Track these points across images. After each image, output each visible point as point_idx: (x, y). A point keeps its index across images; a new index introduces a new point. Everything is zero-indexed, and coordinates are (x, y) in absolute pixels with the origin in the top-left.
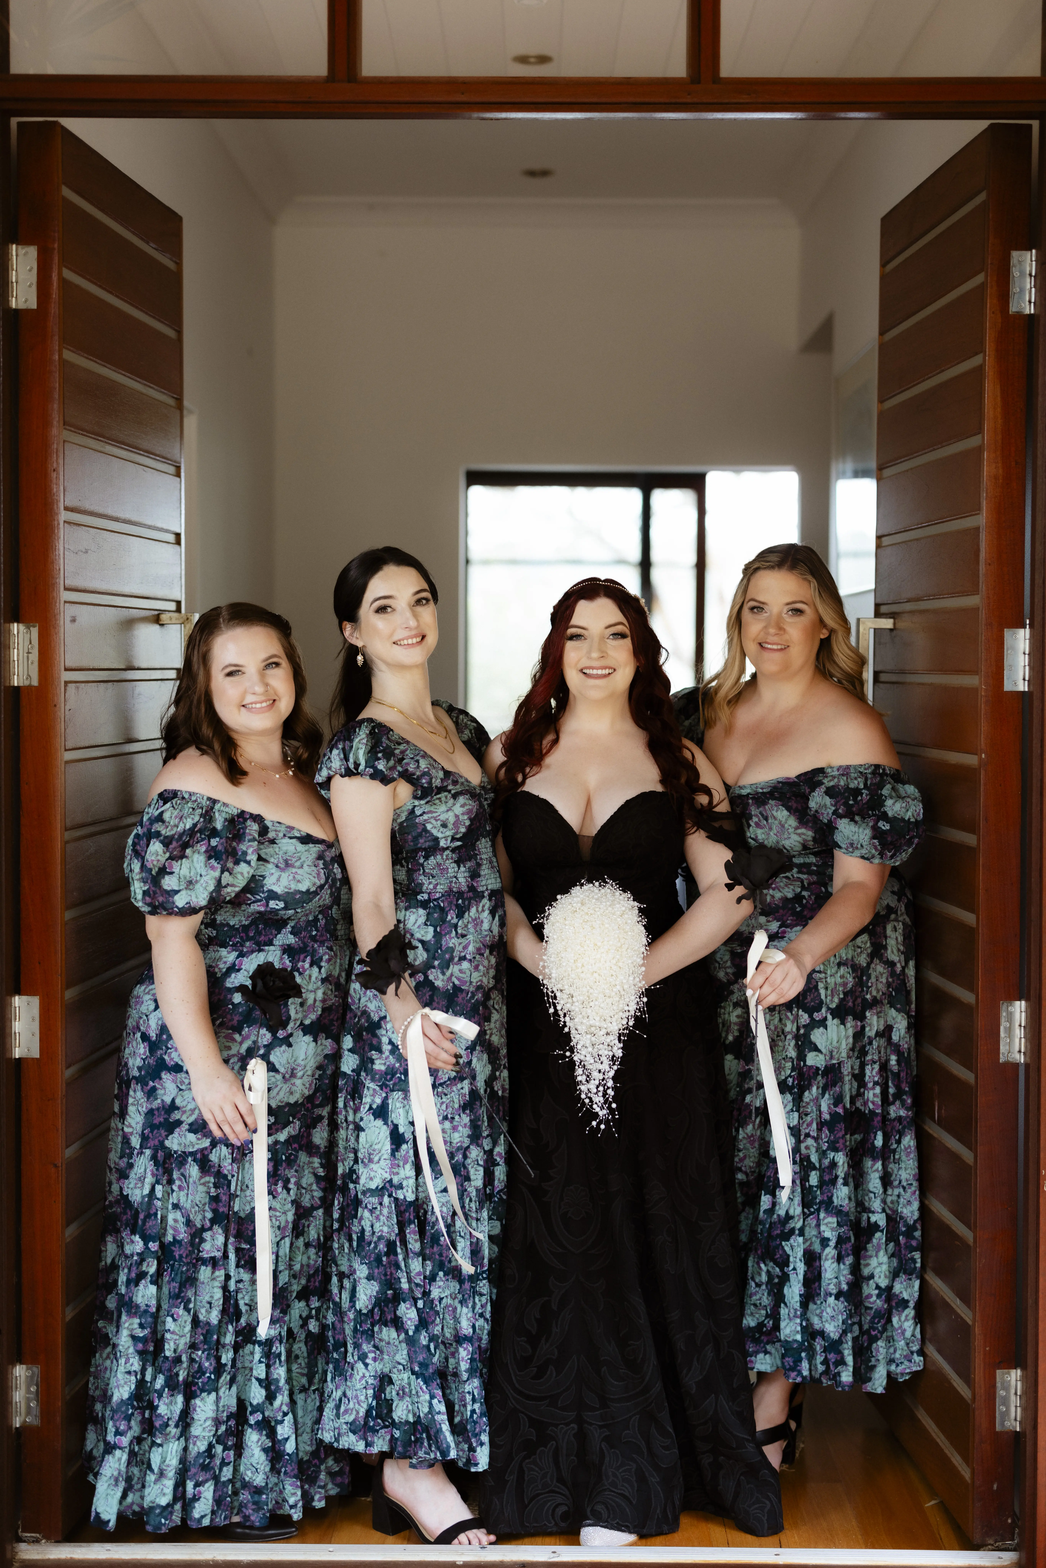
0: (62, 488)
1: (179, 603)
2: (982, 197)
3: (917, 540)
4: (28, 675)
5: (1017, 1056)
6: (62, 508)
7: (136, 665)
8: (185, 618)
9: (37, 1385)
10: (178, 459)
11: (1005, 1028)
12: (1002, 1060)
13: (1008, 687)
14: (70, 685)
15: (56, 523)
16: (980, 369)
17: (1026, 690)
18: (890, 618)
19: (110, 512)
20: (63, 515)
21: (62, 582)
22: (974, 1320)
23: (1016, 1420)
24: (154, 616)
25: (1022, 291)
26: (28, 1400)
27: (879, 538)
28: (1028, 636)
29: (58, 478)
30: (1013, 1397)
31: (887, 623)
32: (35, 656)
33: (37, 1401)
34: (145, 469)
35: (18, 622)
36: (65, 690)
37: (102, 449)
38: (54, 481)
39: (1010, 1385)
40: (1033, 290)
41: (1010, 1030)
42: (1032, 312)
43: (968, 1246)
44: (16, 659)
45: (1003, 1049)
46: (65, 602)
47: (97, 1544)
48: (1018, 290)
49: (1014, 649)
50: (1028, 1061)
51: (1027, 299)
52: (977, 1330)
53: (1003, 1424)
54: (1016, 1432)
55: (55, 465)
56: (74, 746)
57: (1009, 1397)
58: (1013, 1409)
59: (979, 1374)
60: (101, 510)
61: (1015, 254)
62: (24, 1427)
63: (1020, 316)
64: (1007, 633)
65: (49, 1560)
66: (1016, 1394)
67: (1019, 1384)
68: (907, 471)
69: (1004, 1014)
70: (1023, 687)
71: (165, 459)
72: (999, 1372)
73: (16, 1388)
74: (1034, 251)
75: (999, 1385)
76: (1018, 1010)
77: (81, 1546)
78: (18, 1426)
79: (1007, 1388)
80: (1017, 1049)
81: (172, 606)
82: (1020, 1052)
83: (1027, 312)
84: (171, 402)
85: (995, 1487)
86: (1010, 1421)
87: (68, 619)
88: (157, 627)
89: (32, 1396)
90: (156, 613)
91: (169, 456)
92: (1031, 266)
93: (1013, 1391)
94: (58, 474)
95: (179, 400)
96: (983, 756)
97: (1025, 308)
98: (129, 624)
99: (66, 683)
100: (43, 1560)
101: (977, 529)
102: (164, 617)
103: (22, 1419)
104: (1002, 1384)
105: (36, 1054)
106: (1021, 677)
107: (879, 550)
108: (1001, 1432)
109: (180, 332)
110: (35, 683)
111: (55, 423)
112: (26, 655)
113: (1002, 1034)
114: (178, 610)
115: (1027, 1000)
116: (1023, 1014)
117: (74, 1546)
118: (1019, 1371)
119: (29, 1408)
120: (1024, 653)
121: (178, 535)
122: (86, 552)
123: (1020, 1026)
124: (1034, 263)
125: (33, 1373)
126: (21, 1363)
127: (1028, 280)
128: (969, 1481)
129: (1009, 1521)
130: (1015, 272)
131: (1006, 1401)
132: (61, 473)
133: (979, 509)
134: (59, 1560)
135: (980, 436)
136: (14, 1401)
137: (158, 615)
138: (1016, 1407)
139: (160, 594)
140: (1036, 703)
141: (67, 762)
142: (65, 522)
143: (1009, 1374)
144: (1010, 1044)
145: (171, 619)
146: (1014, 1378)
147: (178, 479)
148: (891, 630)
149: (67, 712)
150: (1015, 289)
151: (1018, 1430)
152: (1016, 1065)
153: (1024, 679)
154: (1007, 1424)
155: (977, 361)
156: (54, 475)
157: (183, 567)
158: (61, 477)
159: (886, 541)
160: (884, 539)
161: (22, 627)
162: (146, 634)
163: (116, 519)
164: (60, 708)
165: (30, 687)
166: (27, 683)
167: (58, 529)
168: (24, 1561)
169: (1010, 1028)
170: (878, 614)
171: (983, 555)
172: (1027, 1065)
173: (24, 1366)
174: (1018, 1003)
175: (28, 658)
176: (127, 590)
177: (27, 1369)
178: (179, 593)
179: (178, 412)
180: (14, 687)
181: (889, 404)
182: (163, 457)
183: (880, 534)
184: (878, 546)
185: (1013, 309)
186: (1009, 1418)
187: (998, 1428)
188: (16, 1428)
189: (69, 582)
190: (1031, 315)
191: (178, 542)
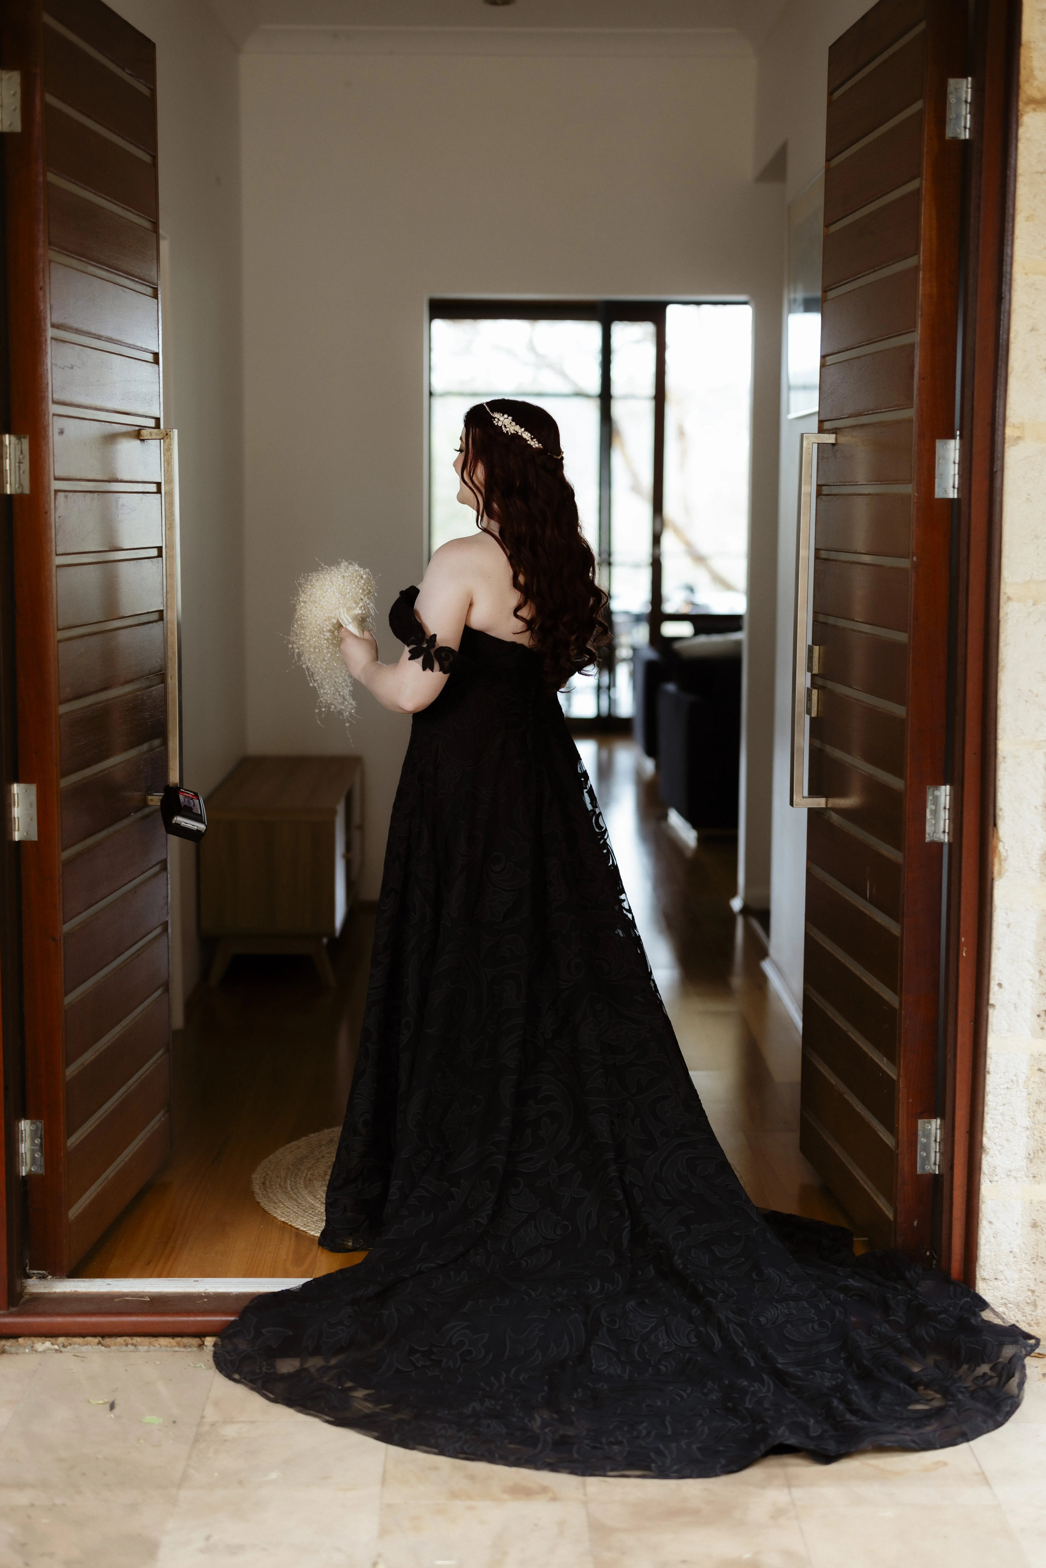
0: (48, 306)
1: (158, 420)
2: (922, 26)
3: (858, 358)
4: (20, 484)
5: (942, 836)
6: (49, 325)
7: (120, 477)
8: (164, 433)
9: (41, 1138)
10: (155, 281)
11: (931, 810)
12: (928, 840)
13: (939, 494)
14: (59, 494)
15: (44, 339)
16: (918, 192)
17: (956, 496)
18: (833, 433)
19: (93, 330)
20: (50, 332)
21: (50, 396)
22: (899, 1076)
23: (935, 1164)
24: (135, 431)
25: (958, 117)
26: (33, 1152)
27: (823, 357)
28: (958, 446)
29: (44, 296)
30: (933, 1144)
31: (830, 439)
32: (26, 466)
33: (41, 1152)
34: (126, 290)
35: (10, 433)
36: (55, 498)
37: (84, 269)
38: (41, 299)
39: (930, 1133)
40: (969, 116)
41: (935, 813)
42: (967, 137)
43: (894, 1009)
44: (8, 468)
45: (929, 829)
46: (54, 415)
47: (98, 1280)
48: (954, 116)
49: (945, 458)
50: (951, 841)
51: (963, 124)
52: (901, 1085)
53: (923, 1169)
54: (935, 1174)
55: (41, 284)
56: (64, 552)
57: (930, 1143)
58: (933, 1155)
59: (902, 1123)
60: (85, 328)
61: (952, 82)
62: (30, 1175)
63: (956, 141)
64: (939, 443)
65: (55, 1293)
66: (936, 1141)
67: (938, 1131)
68: (850, 292)
69: (930, 798)
70: (953, 494)
71: (143, 281)
72: (920, 1122)
73: (22, 1141)
74: (970, 79)
75: (920, 1133)
76: (944, 794)
77: (84, 1281)
78: (24, 1175)
79: (927, 1135)
80: (942, 830)
81: (152, 423)
82: (944, 832)
83: (963, 137)
84: (148, 225)
85: (915, 1223)
86: (930, 1165)
87: (56, 431)
88: (139, 442)
89: (36, 1148)
90: (137, 428)
91: (146, 278)
92: (967, 92)
93: (933, 1139)
94: (44, 292)
95: (155, 225)
96: (915, 559)
97: (960, 134)
98: (111, 438)
99: (56, 491)
100: (49, 1293)
101: (912, 346)
102: (145, 433)
103: (28, 1168)
104: (924, 1132)
105: (34, 837)
106: (951, 485)
107: (823, 369)
108: (922, 1175)
109: (155, 158)
110: (27, 491)
111: (41, 243)
112: (17, 464)
113: (928, 816)
114: (158, 426)
115: (951, 785)
116: (948, 798)
117: (78, 1281)
118: (939, 1121)
119: (33, 1159)
120: (954, 463)
121: (156, 355)
122: (72, 368)
123: (945, 808)
124: (970, 90)
125: (37, 1128)
126: (26, 1118)
127: (964, 106)
128: (892, 1219)
129: (928, 1254)
130: (952, 99)
131: (926, 1148)
132: (48, 292)
133: (915, 325)
134: (64, 1293)
135: (916, 257)
136: (20, 1152)
137: (140, 430)
138: (936, 1152)
139: (141, 411)
140: (964, 508)
141: (58, 566)
142: (52, 338)
143: (930, 1123)
144: (935, 825)
145: (151, 434)
146: (934, 1126)
147: (155, 301)
148: (833, 445)
149: (57, 520)
150: (951, 115)
151: (937, 1173)
152: (941, 844)
153: (954, 487)
154: (927, 1167)
155: (914, 185)
156: (41, 293)
157: (161, 386)
158: (48, 295)
159: (829, 360)
160: (827, 358)
161: (13, 438)
162: (128, 448)
163: (99, 337)
164: (50, 515)
165: (22, 495)
166: (19, 491)
167: (46, 344)
168: (32, 1294)
169: (935, 810)
170: (821, 430)
171: (917, 370)
172: (950, 844)
173: (28, 1121)
174: (943, 787)
175: (19, 467)
176: (110, 405)
177: (32, 1124)
178: (157, 410)
179: (155, 235)
180: (7, 495)
181: (834, 228)
182: (141, 279)
183: (824, 353)
184: (823, 366)
185: (949, 134)
186: (929, 1162)
187: (919, 1171)
188: (23, 1176)
189: (56, 397)
190: (966, 140)
191: (156, 361)
